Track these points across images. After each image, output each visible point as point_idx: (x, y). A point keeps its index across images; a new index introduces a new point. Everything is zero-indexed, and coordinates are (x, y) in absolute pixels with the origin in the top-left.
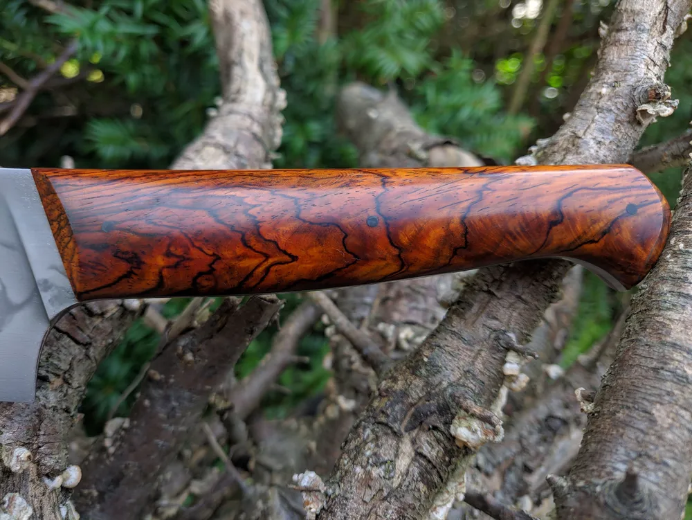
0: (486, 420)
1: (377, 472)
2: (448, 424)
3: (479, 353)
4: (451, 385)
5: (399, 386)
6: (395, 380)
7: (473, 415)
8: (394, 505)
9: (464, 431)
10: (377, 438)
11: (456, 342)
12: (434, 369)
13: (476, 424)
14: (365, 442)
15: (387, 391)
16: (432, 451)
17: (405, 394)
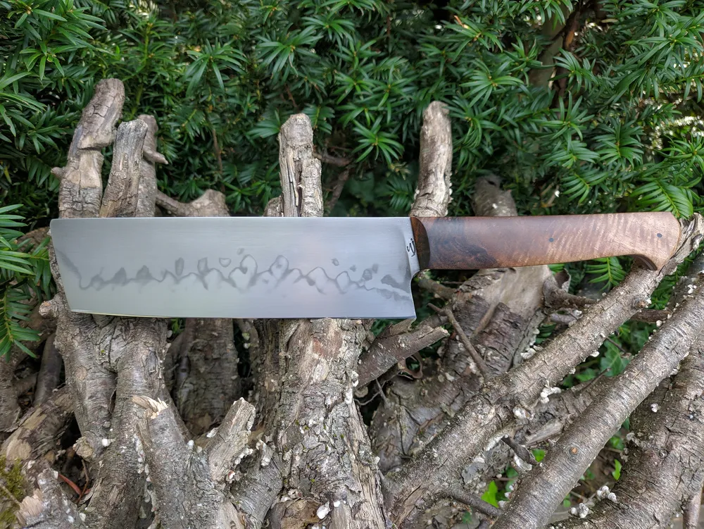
0: (528, 411)
1: (480, 416)
2: (512, 407)
3: (532, 384)
4: (517, 393)
5: (496, 386)
6: (495, 383)
7: (523, 408)
8: (484, 430)
9: (518, 413)
10: (483, 404)
11: (525, 377)
12: (513, 384)
13: (524, 411)
14: (478, 404)
15: (490, 387)
16: (502, 415)
17: (498, 390)
